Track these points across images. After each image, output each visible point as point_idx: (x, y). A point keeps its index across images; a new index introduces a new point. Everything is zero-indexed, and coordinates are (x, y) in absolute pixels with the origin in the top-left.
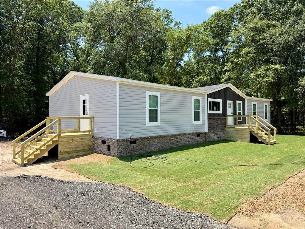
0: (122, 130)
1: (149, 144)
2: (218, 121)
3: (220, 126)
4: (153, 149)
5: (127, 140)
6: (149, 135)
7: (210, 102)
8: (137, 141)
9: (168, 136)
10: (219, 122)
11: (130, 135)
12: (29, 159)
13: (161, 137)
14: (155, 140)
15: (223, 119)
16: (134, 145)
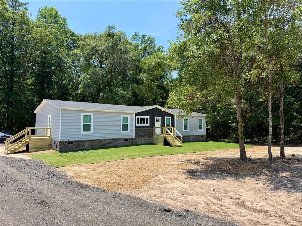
0: (63, 136)
1: (83, 145)
2: (145, 131)
3: (148, 134)
4: (85, 148)
5: (66, 142)
6: (83, 140)
7: (138, 119)
8: (73, 143)
9: (99, 140)
10: (147, 131)
11: (68, 139)
12: (11, 151)
13: (93, 140)
14: (87, 142)
15: (151, 129)
16: (71, 145)
